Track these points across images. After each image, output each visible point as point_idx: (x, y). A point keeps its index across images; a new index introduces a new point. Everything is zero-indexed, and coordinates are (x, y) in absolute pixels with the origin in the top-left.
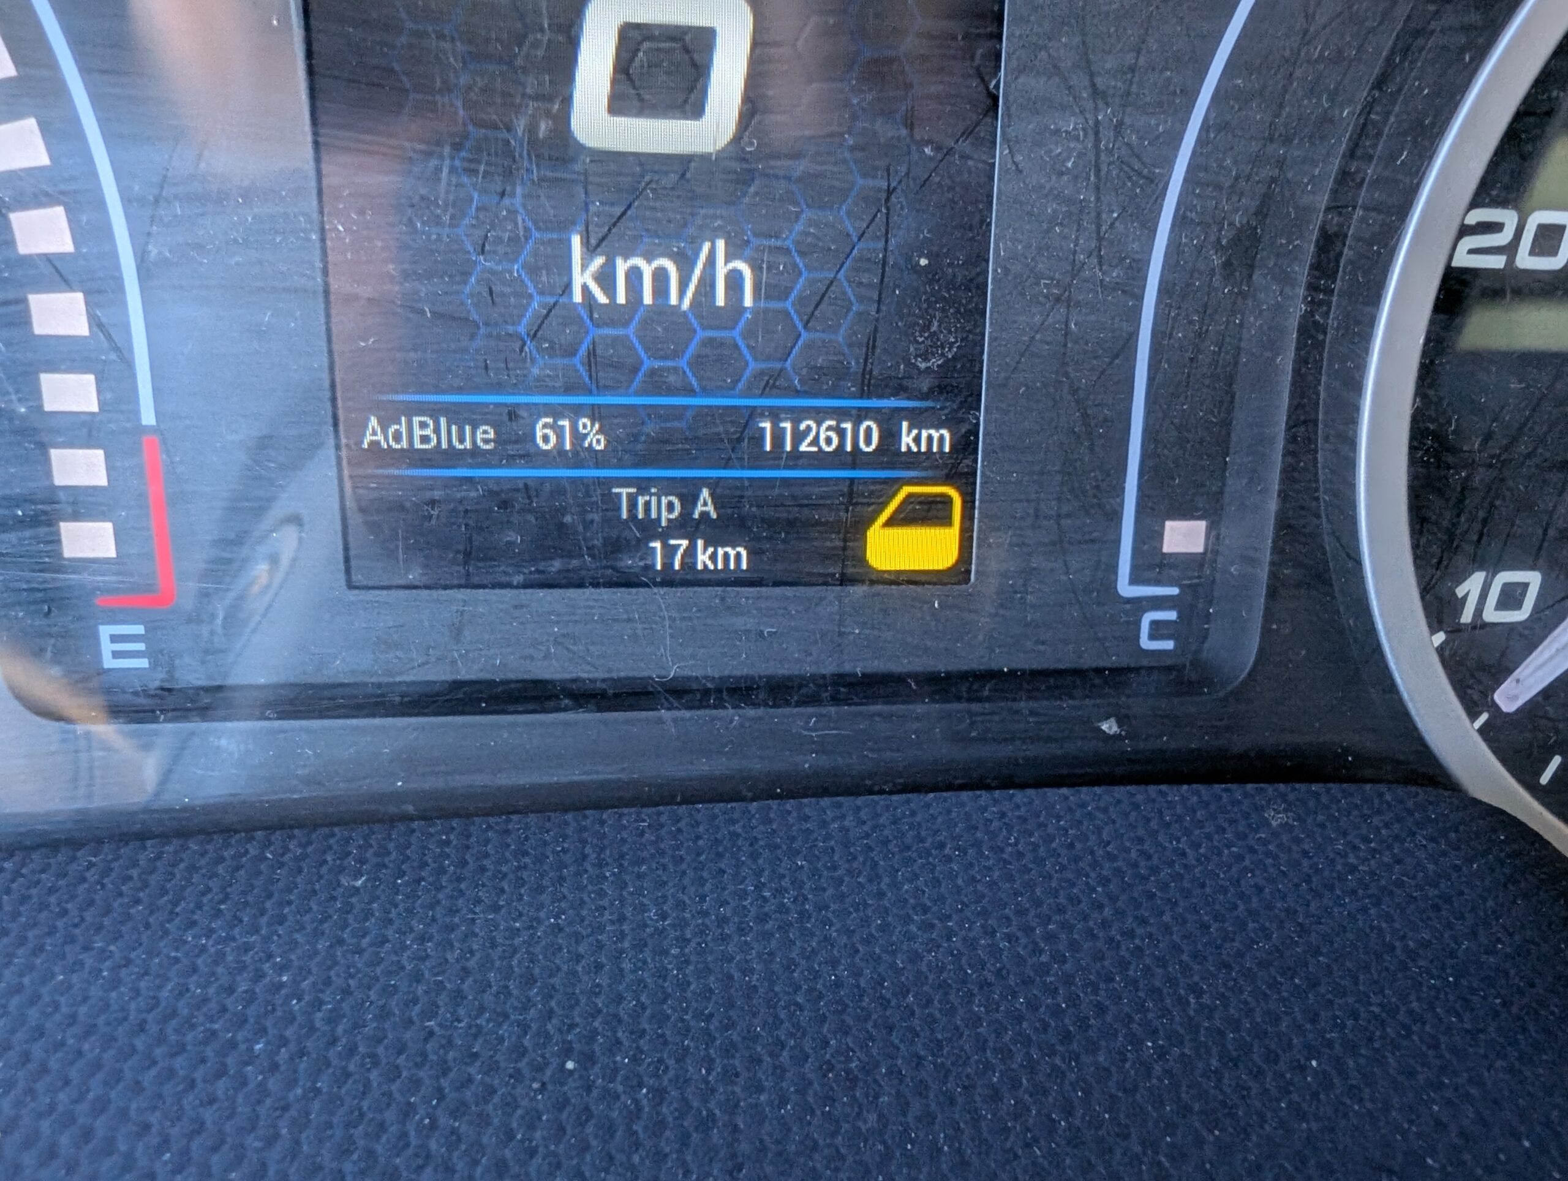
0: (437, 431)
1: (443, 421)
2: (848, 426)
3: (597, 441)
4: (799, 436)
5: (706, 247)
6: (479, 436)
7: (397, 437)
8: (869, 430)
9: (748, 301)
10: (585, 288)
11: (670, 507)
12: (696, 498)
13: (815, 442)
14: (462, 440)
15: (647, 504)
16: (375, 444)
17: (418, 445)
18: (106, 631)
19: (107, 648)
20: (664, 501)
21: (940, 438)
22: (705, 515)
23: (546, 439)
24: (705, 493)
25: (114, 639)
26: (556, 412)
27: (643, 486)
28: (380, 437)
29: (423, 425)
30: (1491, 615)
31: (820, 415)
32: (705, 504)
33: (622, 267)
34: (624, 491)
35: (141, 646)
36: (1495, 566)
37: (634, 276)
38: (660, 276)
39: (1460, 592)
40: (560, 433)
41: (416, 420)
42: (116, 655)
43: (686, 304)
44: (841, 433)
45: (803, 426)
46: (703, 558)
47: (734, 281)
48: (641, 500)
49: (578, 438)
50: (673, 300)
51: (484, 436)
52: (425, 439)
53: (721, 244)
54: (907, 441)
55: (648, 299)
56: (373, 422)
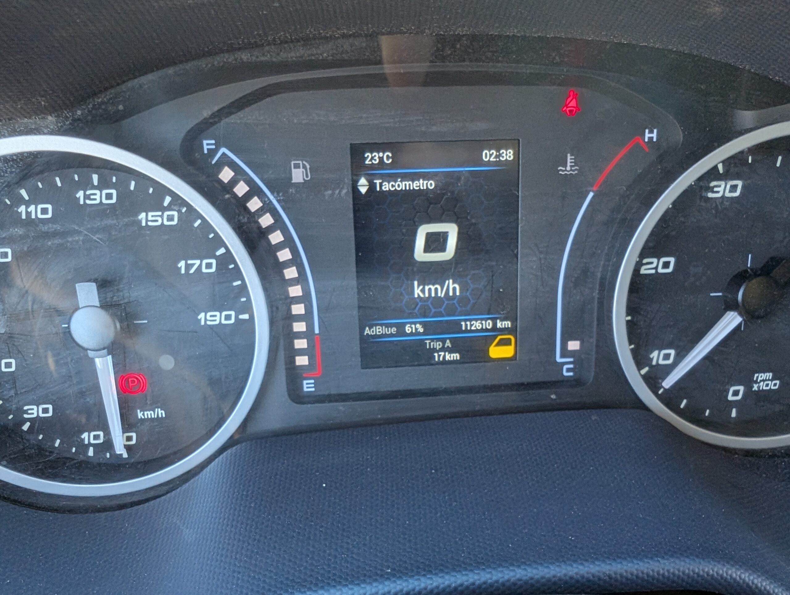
0: (382, 330)
1: (384, 327)
2: (484, 322)
3: (421, 330)
4: (471, 325)
5: (447, 282)
6: (392, 330)
7: (373, 332)
8: (489, 323)
9: (458, 294)
10: (418, 295)
11: (439, 345)
12: (446, 342)
13: (476, 327)
14: (388, 331)
15: (433, 345)
16: (367, 334)
17: (378, 333)
18: (305, 382)
19: (305, 386)
20: (438, 343)
21: (508, 324)
22: (448, 346)
23: (408, 330)
24: (448, 341)
25: (307, 384)
26: (411, 323)
27: (432, 340)
28: (369, 332)
29: (379, 328)
30: (661, 362)
31: (476, 320)
32: (448, 344)
33: (427, 288)
34: (428, 342)
35: (313, 385)
36: (660, 349)
37: (430, 290)
38: (436, 289)
39: (651, 356)
40: (412, 328)
41: (378, 327)
42: (307, 388)
43: (443, 296)
44: (482, 324)
45: (472, 323)
46: (448, 357)
47: (454, 289)
48: (432, 344)
49: (416, 329)
50: (439, 295)
51: (394, 330)
52: (379, 332)
53: (451, 281)
54: (499, 325)
55: (433, 295)
56: (367, 328)
